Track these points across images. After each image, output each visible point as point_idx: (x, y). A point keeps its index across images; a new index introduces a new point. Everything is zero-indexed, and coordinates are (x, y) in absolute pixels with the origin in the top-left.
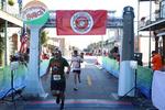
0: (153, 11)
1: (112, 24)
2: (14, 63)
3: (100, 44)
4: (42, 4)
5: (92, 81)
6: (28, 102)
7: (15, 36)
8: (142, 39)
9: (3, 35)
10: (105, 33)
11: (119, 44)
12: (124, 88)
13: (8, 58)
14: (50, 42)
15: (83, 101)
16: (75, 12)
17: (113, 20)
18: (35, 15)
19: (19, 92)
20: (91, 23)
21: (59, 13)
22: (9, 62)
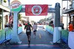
0: (69, 5)
1: (50, 11)
2: (6, 28)
3: (45, 20)
4: (19, 2)
5: (41, 36)
6: (13, 46)
7: (7, 16)
8: (63, 17)
9: (1, 16)
10: (47, 15)
11: (54, 20)
12: (56, 39)
13: (4, 26)
14: (22, 19)
15: (37, 45)
16: (33, 5)
17: (51, 9)
18: (16, 7)
19: (8, 41)
20: (41, 10)
21: (26, 6)
22: (4, 27)
